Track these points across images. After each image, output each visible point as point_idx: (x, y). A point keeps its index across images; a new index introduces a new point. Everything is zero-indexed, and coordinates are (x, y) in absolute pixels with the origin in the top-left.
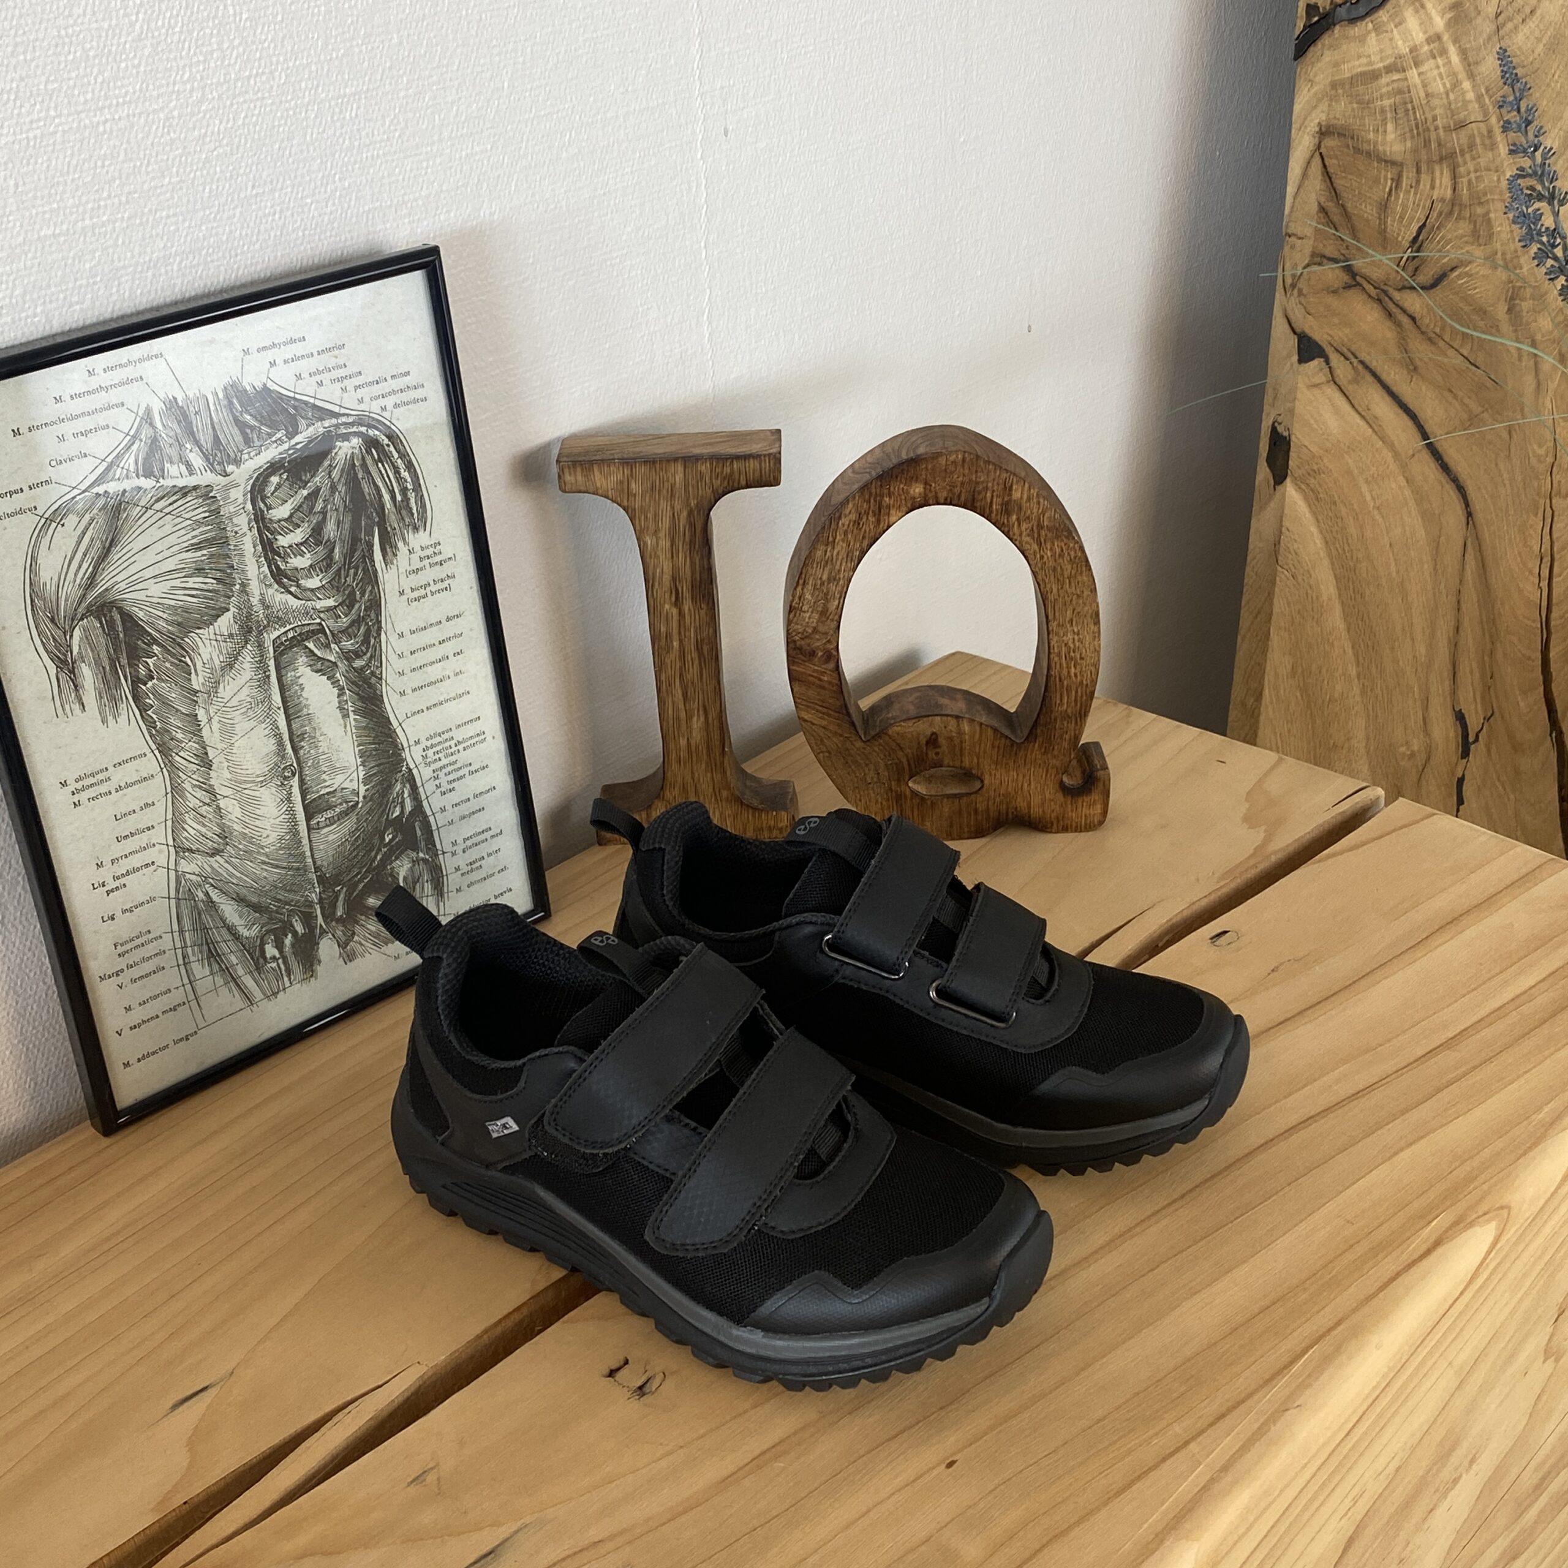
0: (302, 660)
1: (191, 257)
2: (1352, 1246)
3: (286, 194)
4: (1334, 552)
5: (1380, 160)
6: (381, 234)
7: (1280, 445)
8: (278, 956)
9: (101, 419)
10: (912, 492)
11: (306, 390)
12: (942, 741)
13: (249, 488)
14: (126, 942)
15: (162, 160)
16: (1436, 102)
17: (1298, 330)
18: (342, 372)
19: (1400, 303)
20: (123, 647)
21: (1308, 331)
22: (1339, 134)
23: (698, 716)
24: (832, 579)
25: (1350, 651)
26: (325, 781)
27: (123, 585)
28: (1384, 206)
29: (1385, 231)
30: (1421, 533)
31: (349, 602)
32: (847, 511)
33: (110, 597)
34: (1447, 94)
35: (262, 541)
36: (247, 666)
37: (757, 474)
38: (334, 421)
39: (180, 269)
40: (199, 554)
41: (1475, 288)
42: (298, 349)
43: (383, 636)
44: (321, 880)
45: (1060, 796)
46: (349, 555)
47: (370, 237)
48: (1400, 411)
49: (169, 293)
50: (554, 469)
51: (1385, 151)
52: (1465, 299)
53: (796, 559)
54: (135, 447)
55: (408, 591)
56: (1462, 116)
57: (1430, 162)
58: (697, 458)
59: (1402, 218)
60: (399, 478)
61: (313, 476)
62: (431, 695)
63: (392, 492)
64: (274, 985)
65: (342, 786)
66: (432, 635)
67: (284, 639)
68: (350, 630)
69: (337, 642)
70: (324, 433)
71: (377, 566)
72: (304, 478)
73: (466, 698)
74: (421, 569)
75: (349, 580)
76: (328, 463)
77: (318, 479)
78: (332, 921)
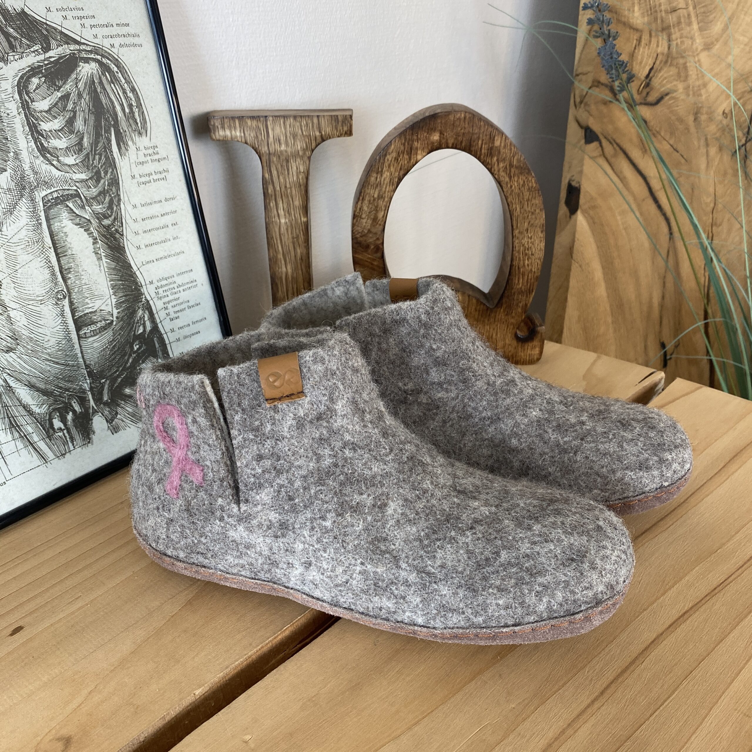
0: (65, 214)
8: (63, 427)
11: (55, 20)
13: (16, 83)
18: (80, 13)
26: (88, 304)
31: (97, 177)
35: (29, 124)
36: (23, 214)
38: (77, 47)
43: (122, 206)
44: (90, 374)
46: (94, 145)
55: (137, 176)
60: (127, 97)
61: (64, 83)
62: (159, 251)
63: (122, 105)
64: (62, 448)
65: (101, 308)
66: (156, 209)
67: (50, 198)
68: (98, 198)
69: (90, 206)
70: (70, 54)
71: (115, 156)
72: (57, 84)
73: (182, 255)
74: (146, 162)
75: (96, 162)
76: (75, 76)
77: (68, 86)
78: (100, 404)
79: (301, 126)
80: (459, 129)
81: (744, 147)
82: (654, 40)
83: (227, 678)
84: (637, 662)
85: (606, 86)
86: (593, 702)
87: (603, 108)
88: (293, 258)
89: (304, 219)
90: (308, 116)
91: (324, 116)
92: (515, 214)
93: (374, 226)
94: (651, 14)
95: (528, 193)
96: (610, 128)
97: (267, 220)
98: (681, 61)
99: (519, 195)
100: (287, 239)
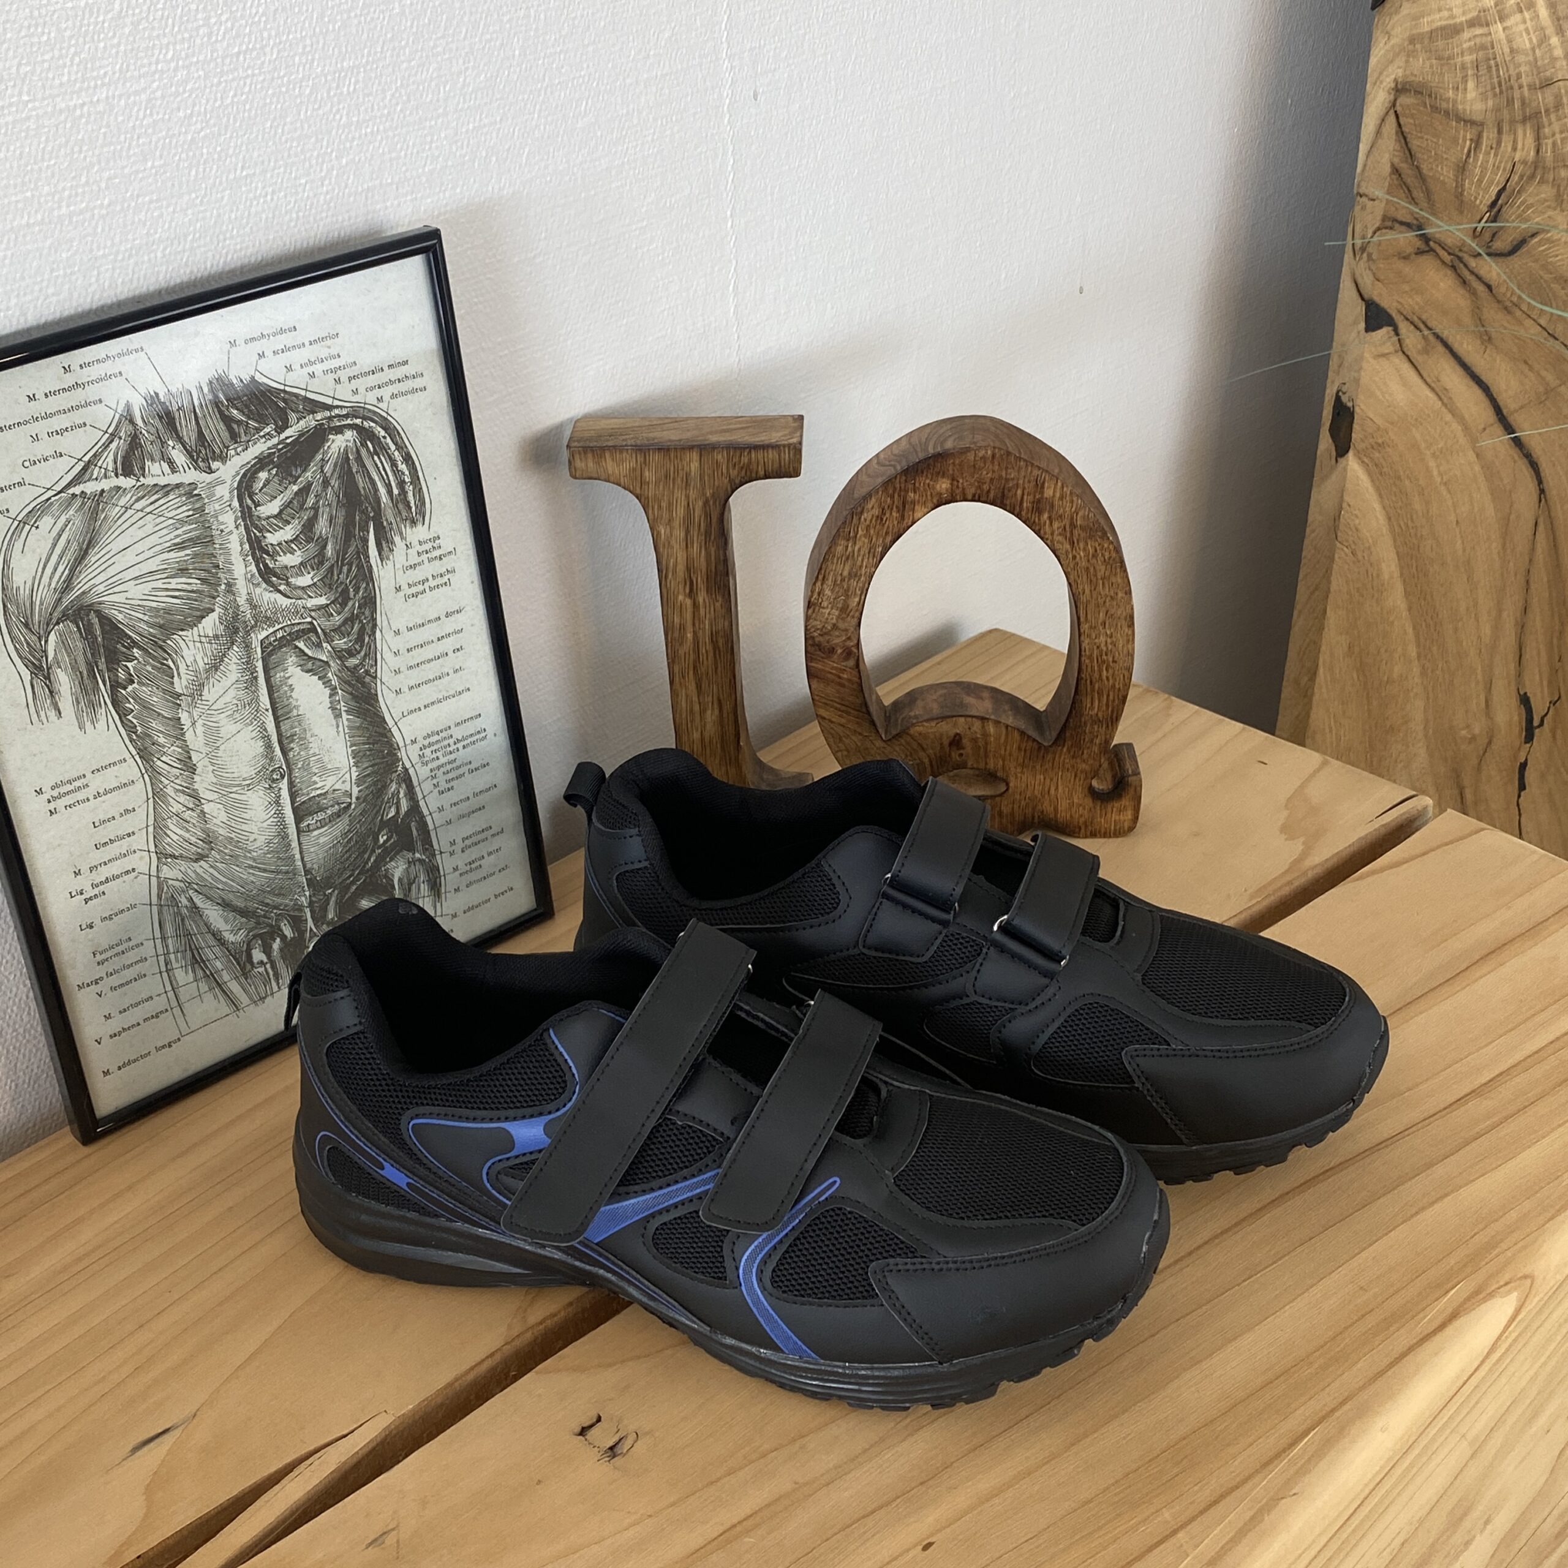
0: (292, 659)
1: (176, 242)
2: (1363, 1316)
3: (278, 174)
4: (1397, 529)
5: (1460, 119)
6: (382, 213)
7: (1343, 415)
8: (265, 960)
9: (77, 417)
10: (938, 487)
11: (296, 381)
12: (965, 742)
13: (236, 485)
14: (105, 951)
15: (144, 144)
16: (1521, 58)
17: (1366, 297)
18: (335, 363)
19: (1475, 270)
20: (102, 650)
21: (1376, 299)
22: (1415, 91)
23: (713, 709)
24: (853, 575)
25: (1410, 630)
26: (316, 783)
27: (101, 588)
28: (1462, 169)
29: (1462, 194)
30: (1490, 511)
31: (343, 599)
32: (870, 506)
33: (88, 600)
34: (1533, 50)
35: (249, 540)
36: (233, 667)
37: (776, 465)
38: (327, 414)
39: (164, 256)
40: (182, 553)
41: (1557, 256)
42: (287, 339)
43: (378, 634)
44: (312, 883)
45: (1089, 802)
46: (341, 554)
47: (370, 217)
48: (1472, 384)
49: (153, 280)
50: (565, 455)
51: (1465, 110)
52: (1544, 267)
53: (816, 551)
54: (114, 446)
55: (405, 587)
56: (1548, 74)
57: (1512, 122)
58: (713, 447)
59: (1480, 181)
60: (396, 472)
61: (304, 471)
62: (429, 693)
63: (389, 486)
64: (262, 989)
65: (336, 787)
66: (430, 632)
67: (273, 639)
68: (343, 628)
69: (330, 641)
70: (315, 427)
71: (373, 561)
72: (294, 473)
73: (466, 695)
74: (419, 564)
75: (343, 577)
76: (321, 456)
77: (310, 474)
78: (323, 924)
82: (1507, 140)
98: (1563, 173)
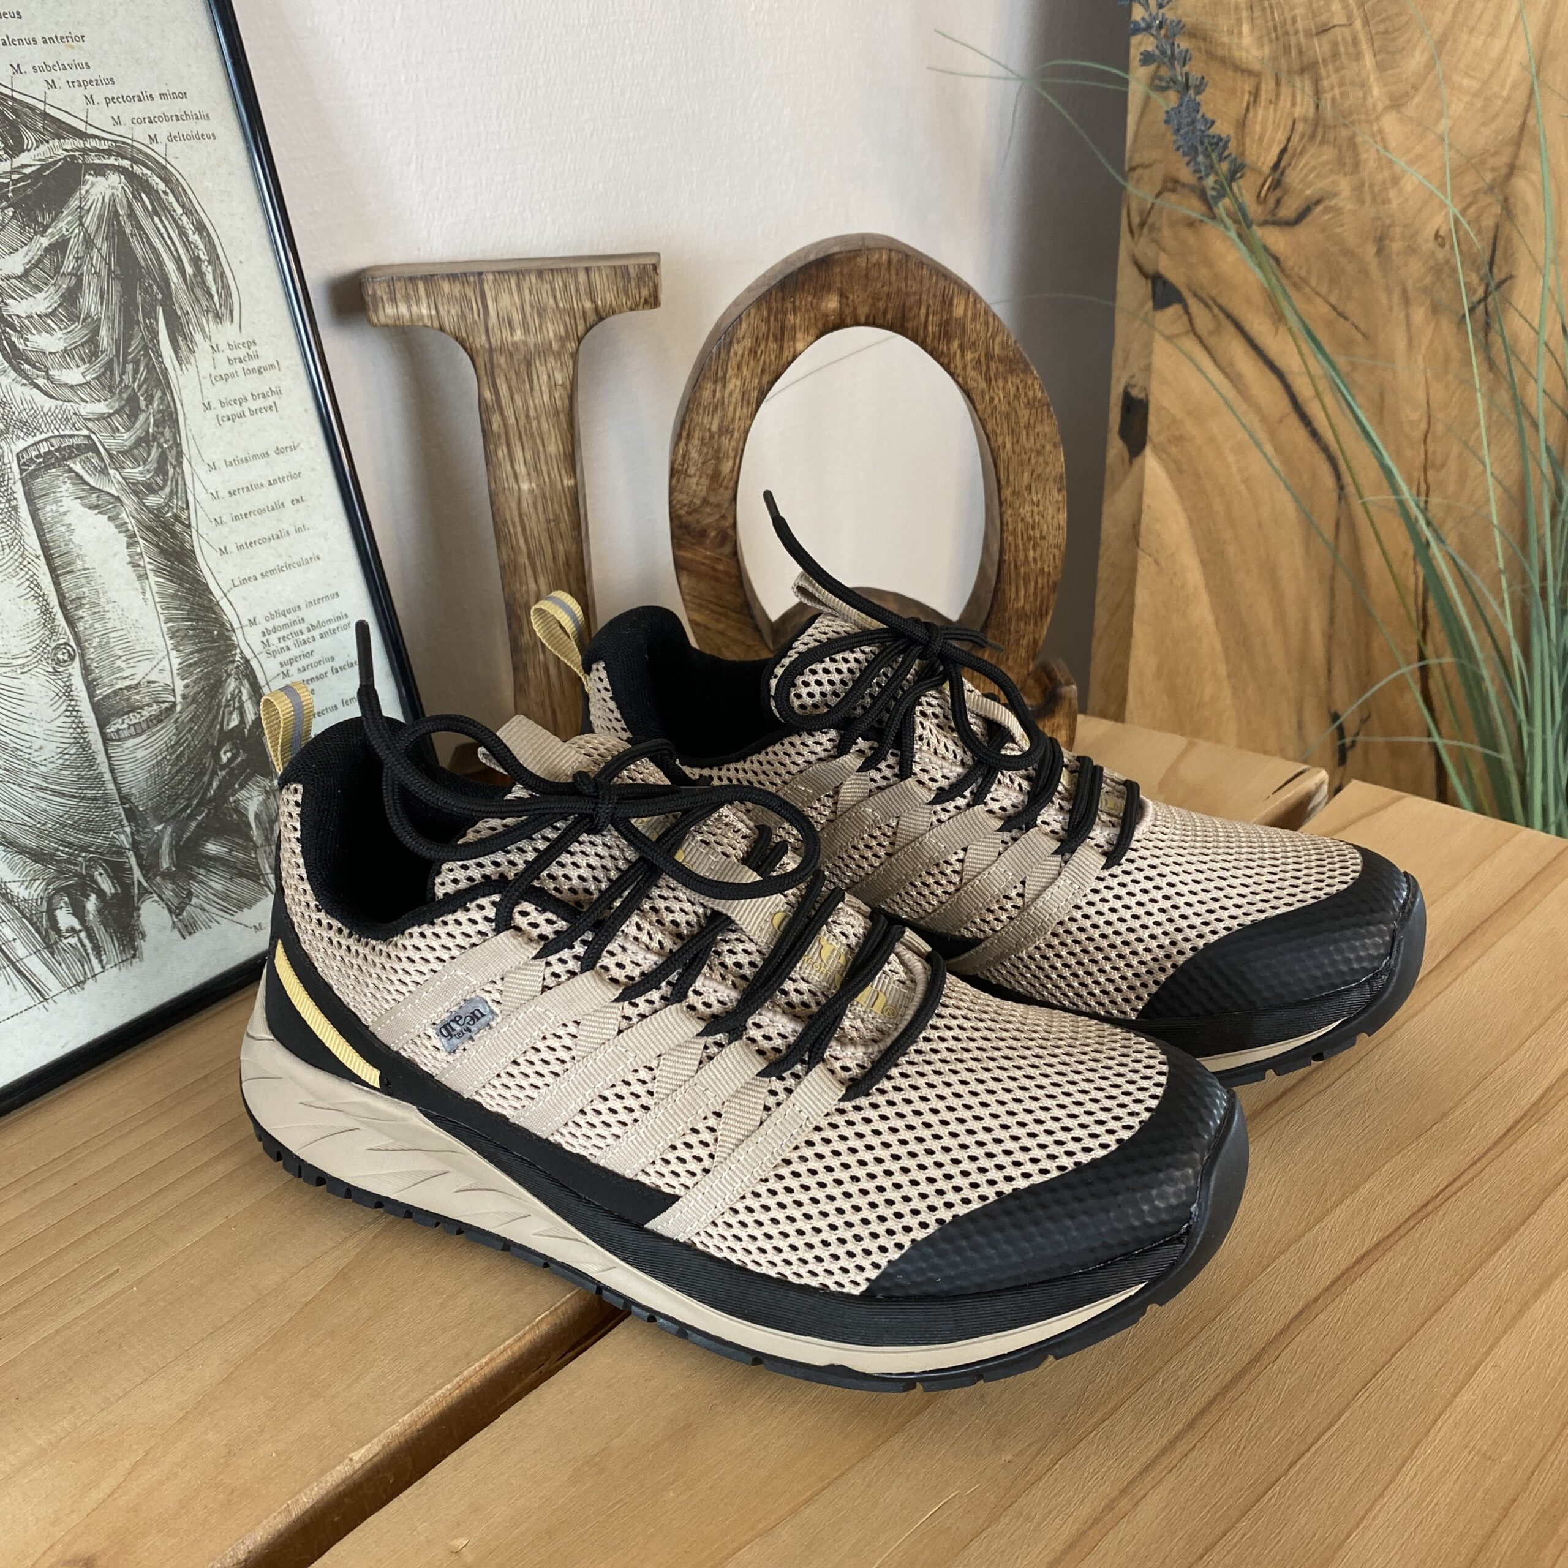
0: (66, 488)
8: (78, 927)
10: (823, 306)
11: (31, 90)
18: (83, 75)
26: (122, 670)
31: (131, 409)
38: (79, 143)
42: (11, 28)
43: (186, 466)
44: (132, 815)
46: (122, 343)
55: (215, 404)
60: (187, 244)
61: (55, 219)
62: (265, 557)
63: (178, 260)
64: (77, 969)
65: (148, 678)
66: (257, 472)
67: (34, 454)
68: (136, 452)
69: (119, 468)
70: (65, 159)
71: (167, 363)
72: (40, 219)
73: (314, 564)
74: (233, 376)
75: (128, 378)
76: (77, 203)
77: (64, 225)
78: (155, 876)
79: (553, 290)
80: (879, 285)
81: (1482, 306)
82: (1285, 91)
83: (419, 1426)
84: (1265, 1360)
85: (1192, 189)
86: (1172, 1443)
87: (1187, 234)
88: (550, 563)
89: (568, 482)
90: (568, 270)
91: (599, 268)
92: (1003, 455)
93: (715, 490)
94: (1277, 38)
95: (1026, 412)
96: (1203, 274)
97: (493, 486)
98: (1344, 133)
99: (1008, 417)
100: (536, 524)
